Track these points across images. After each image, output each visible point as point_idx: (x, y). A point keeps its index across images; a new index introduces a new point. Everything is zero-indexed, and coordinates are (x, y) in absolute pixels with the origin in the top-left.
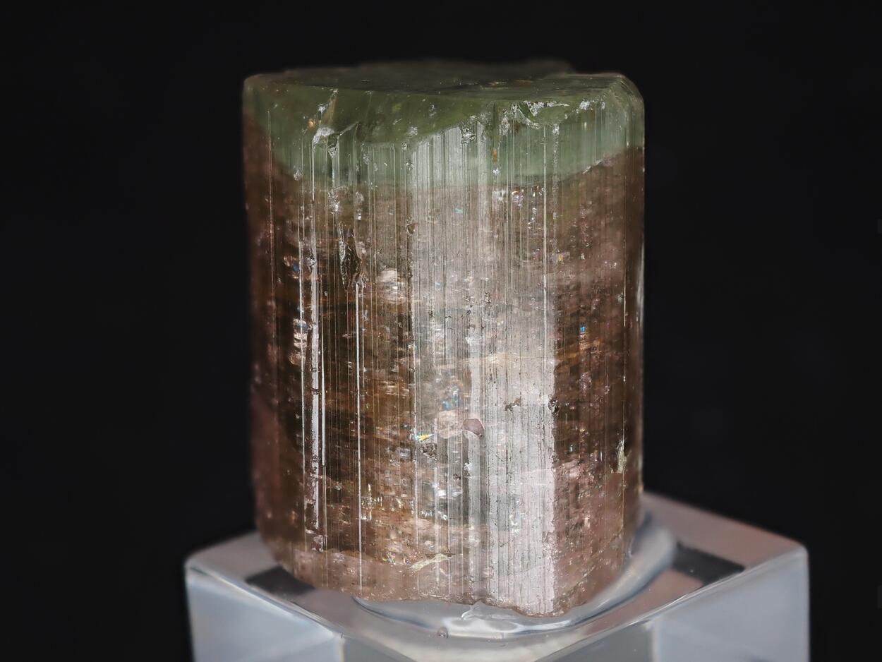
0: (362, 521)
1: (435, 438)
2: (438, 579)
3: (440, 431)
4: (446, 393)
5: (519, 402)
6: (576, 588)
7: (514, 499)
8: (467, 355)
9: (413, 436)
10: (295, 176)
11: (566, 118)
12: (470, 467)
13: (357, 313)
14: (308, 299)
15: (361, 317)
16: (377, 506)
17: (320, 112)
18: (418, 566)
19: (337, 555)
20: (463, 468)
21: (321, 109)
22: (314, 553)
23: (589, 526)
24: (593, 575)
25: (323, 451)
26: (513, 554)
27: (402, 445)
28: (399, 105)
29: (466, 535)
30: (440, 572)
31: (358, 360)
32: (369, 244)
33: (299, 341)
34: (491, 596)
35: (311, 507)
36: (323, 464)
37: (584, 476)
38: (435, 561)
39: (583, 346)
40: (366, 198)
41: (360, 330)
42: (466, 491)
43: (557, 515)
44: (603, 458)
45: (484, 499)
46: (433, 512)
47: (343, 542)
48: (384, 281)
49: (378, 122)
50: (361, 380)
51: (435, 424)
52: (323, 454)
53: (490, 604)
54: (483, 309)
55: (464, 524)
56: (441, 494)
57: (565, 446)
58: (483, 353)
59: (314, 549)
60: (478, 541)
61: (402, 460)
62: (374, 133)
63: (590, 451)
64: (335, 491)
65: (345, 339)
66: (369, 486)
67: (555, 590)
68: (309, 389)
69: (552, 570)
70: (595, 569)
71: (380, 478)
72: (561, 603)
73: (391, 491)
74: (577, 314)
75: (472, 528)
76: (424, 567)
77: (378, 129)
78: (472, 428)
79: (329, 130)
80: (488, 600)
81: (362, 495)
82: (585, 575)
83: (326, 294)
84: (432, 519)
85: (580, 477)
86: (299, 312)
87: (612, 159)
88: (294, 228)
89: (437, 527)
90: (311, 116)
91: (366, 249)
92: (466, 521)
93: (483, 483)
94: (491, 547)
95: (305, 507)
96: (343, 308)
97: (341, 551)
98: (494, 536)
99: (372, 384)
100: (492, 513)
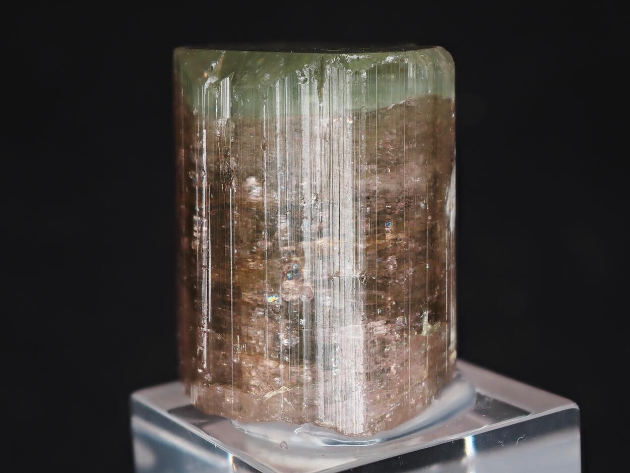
0: (234, 363)
1: (281, 301)
2: (282, 406)
3: (284, 296)
4: (289, 268)
5: (338, 274)
6: (382, 418)
7: (335, 347)
8: (302, 239)
9: (265, 299)
10: (194, 112)
11: (372, 67)
12: (303, 322)
13: (231, 209)
14: (201, 201)
15: (233, 213)
16: (243, 351)
17: (212, 67)
18: (269, 396)
19: (219, 388)
20: (299, 323)
21: (214, 65)
22: (205, 387)
23: (395, 372)
24: (398, 410)
25: (210, 311)
26: (334, 388)
27: (259, 306)
28: (262, 59)
29: (302, 373)
30: (284, 400)
31: (231, 244)
32: (238, 159)
33: (196, 232)
34: (318, 419)
35: (201, 352)
36: (210, 321)
37: (390, 333)
38: (281, 392)
39: (389, 236)
40: (236, 126)
41: (233, 221)
42: (301, 340)
43: (366, 360)
44: (407, 322)
45: (313, 346)
46: (279, 355)
47: (222, 379)
48: (248, 186)
49: (247, 72)
50: (233, 258)
51: (281, 290)
52: (210, 313)
53: (318, 425)
54: (313, 205)
55: (300, 364)
56: (285, 342)
57: (373, 309)
58: (313, 238)
59: (205, 384)
60: (310, 378)
61: (258, 317)
62: (243, 79)
63: (396, 315)
64: (217, 340)
65: (223, 228)
66: (238, 336)
67: (364, 416)
68: (201, 266)
69: (362, 401)
70: (401, 405)
71: (244, 330)
72: (369, 427)
73: (252, 340)
74: (384, 212)
75: (305, 368)
76: (273, 397)
77: (246, 76)
78: (305, 294)
79: (215, 78)
80: (317, 422)
81: (234, 343)
82: (392, 409)
83: (212, 196)
84: (278, 360)
85: (386, 334)
86: (196, 211)
87: (414, 101)
88: (194, 149)
89: (282, 366)
90: (206, 69)
91: (237, 162)
92: (301, 362)
93: (313, 334)
94: (318, 382)
95: (198, 353)
96: (222, 206)
97: (221, 385)
98: (321, 373)
99: (240, 262)
100: (320, 356)
